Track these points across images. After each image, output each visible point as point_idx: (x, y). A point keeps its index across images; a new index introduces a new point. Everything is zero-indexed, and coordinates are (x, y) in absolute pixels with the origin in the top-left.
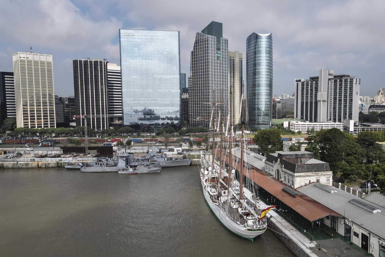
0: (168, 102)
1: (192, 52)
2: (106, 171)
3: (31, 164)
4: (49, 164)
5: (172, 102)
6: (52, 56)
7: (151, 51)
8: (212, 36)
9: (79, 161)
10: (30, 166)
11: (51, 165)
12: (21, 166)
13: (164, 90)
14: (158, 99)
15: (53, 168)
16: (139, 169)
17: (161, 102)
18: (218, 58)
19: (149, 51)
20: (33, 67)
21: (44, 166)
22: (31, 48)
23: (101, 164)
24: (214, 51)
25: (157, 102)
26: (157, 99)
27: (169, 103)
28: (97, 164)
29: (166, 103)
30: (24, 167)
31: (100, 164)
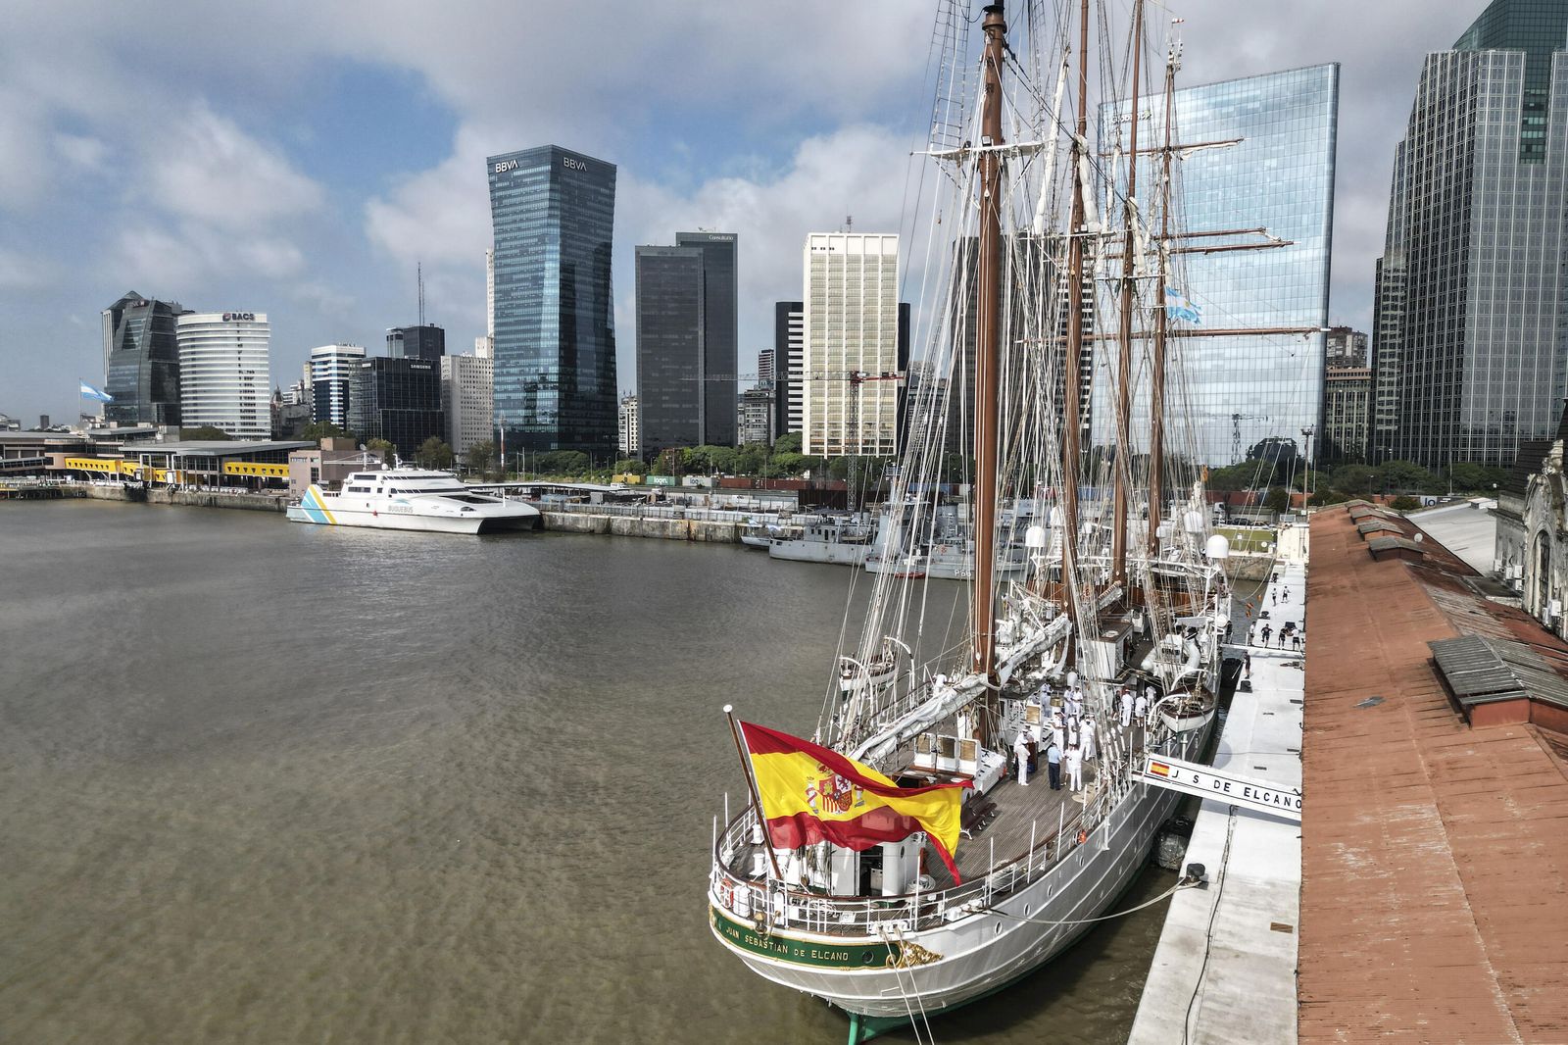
0: (1265, 361)
1: (1402, 146)
2: (837, 559)
3: (674, 525)
4: (715, 528)
5: (1285, 360)
6: (898, 236)
7: (1213, 164)
8: (1499, 53)
9: (796, 525)
10: (669, 532)
11: (720, 534)
12: (648, 530)
13: (1254, 315)
14: (1227, 351)
15: (724, 542)
16: (941, 561)
17: (1240, 362)
18: (1529, 149)
19: (1205, 165)
20: (845, 275)
21: (702, 536)
22: (849, 221)
23: (826, 532)
24: (1511, 116)
25: (1221, 362)
26: (1221, 351)
27: (1272, 366)
28: (816, 532)
29: (1258, 367)
30: (657, 533)
31: (823, 533)
